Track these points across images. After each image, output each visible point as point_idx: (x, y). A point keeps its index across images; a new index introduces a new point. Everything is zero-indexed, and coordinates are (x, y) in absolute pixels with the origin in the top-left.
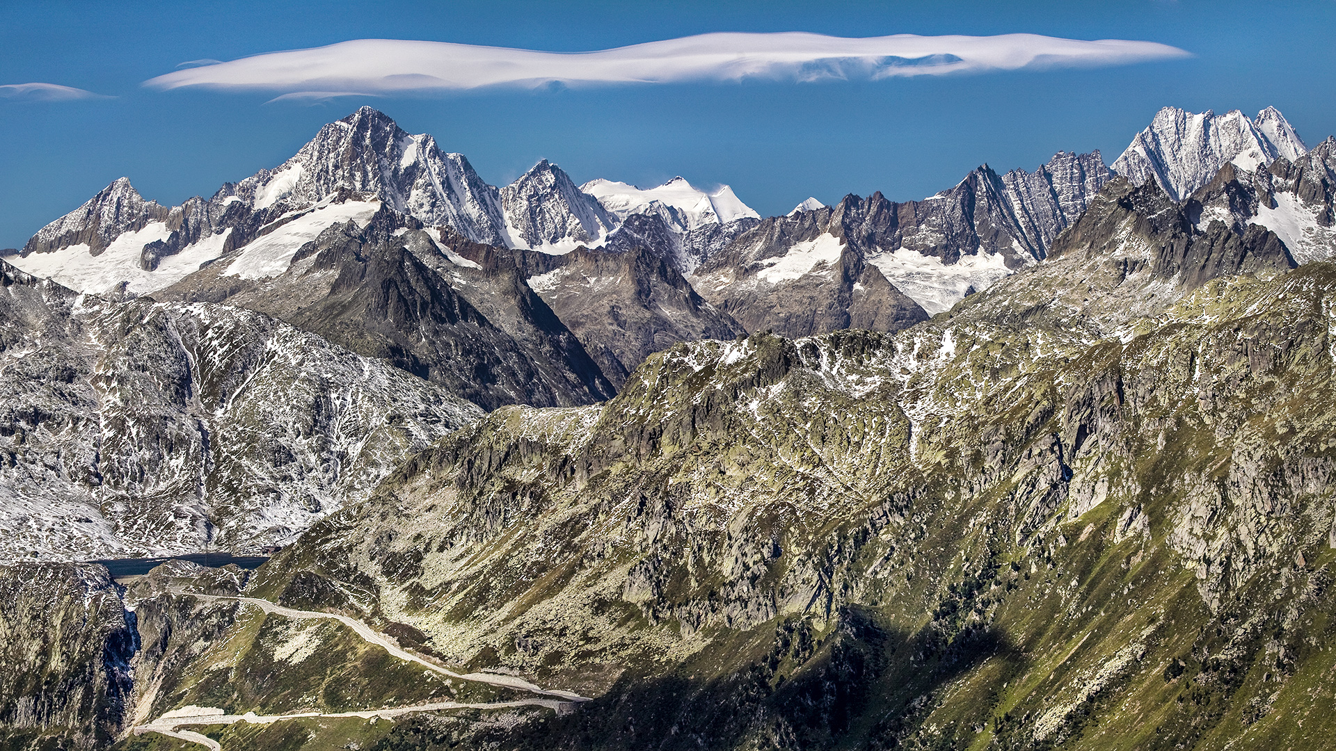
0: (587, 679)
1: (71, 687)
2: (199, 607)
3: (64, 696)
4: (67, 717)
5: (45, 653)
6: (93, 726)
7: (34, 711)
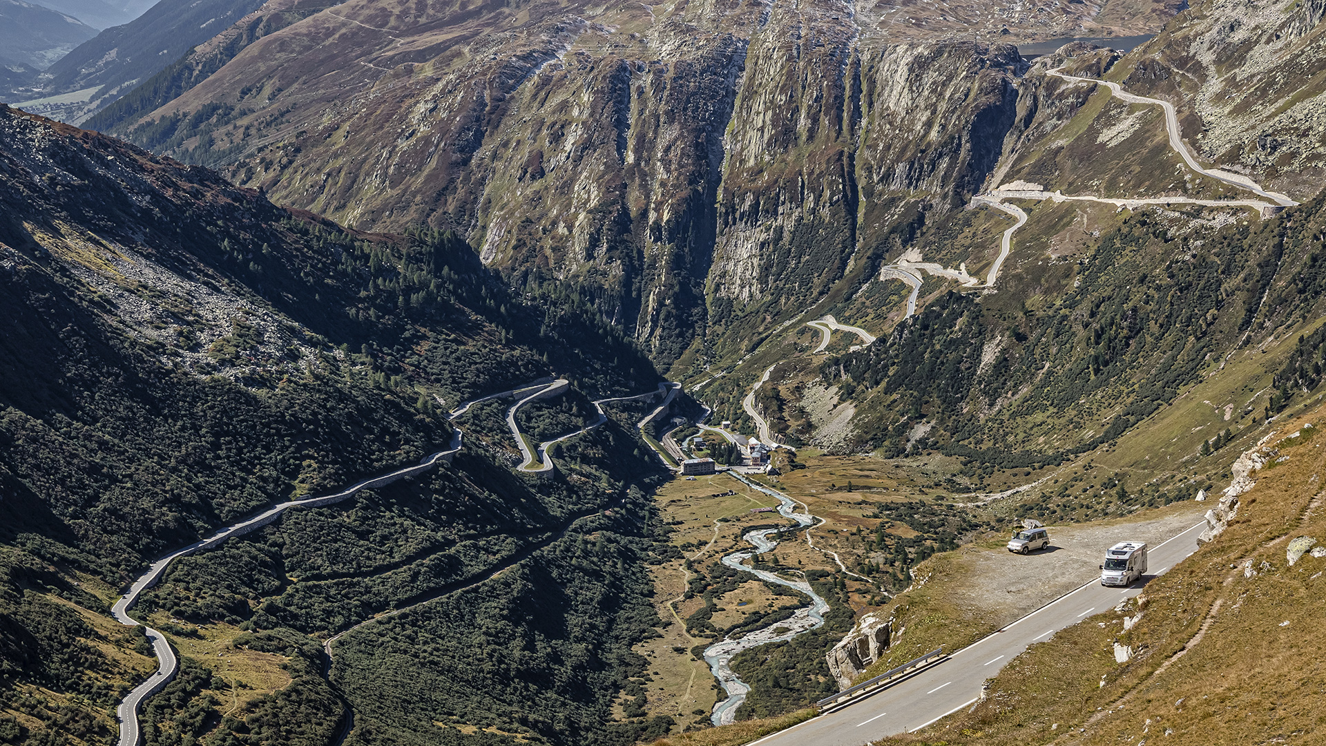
0: (1304, 182)
1: (941, 156)
2: (1063, 87)
3: (934, 165)
4: (932, 183)
5: (929, 125)
6: (951, 193)
7: (907, 176)
